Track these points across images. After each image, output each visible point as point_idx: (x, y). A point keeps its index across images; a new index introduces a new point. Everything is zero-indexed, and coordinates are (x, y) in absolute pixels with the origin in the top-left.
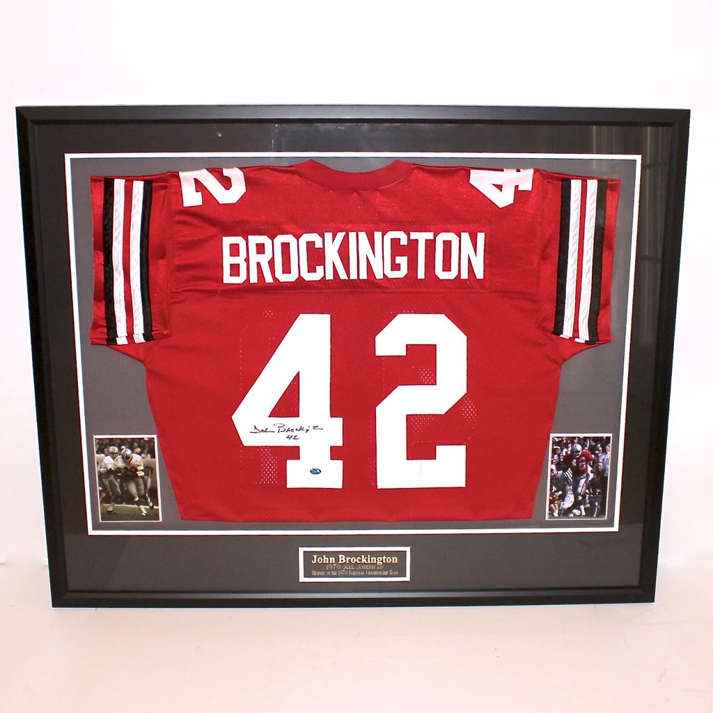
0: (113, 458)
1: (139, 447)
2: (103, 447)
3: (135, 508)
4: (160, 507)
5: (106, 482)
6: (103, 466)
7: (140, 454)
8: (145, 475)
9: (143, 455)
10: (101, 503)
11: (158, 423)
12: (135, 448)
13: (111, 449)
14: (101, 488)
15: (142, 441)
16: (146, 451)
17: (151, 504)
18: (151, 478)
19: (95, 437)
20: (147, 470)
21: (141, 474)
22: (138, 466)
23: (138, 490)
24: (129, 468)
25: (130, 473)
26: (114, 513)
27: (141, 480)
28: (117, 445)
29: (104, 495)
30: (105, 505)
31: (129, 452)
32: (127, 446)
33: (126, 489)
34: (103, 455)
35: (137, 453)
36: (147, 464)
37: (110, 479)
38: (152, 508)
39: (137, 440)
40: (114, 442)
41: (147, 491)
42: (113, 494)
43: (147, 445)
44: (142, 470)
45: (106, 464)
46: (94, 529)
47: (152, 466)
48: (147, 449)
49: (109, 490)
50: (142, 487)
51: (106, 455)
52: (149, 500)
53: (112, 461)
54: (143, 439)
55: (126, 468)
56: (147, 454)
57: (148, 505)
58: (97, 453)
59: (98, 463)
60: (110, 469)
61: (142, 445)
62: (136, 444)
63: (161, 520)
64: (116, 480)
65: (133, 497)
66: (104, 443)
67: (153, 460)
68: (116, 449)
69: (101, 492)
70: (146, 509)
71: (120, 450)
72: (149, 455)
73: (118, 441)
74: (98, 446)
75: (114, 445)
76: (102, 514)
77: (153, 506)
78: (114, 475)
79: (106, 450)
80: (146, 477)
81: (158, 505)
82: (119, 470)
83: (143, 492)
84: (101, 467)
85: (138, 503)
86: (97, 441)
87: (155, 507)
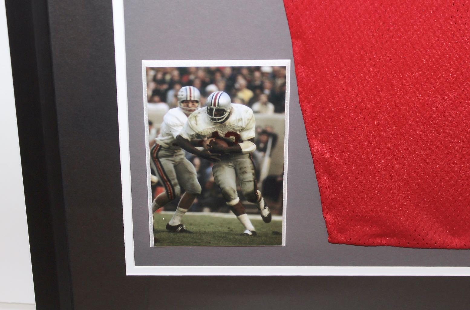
0: (188, 112)
1: (251, 86)
2: (165, 87)
3: (230, 222)
4: (283, 219)
5: (168, 164)
6: (163, 129)
7: (250, 103)
8: (259, 149)
9: (257, 106)
10: (155, 209)
11: (296, 35)
12: (239, 90)
13: (184, 92)
14: (155, 179)
15: (257, 74)
16: (264, 98)
17: (266, 212)
18: (270, 156)
19: (147, 63)
20: (264, 138)
21: (248, 147)
22: (243, 130)
23: (239, 181)
24: (222, 134)
25: (224, 145)
26: (183, 231)
27: (247, 163)
28: (198, 82)
29: (162, 192)
30: (163, 213)
31: (224, 99)
32: (222, 84)
33: (212, 179)
34: (162, 106)
35: (243, 102)
36: (263, 126)
37: (177, 159)
38: (267, 219)
39: (245, 72)
40: (192, 77)
41: (260, 185)
42: (182, 191)
43: (268, 84)
44: (252, 140)
45: (168, 126)
46: (138, 263)
47: (276, 130)
48: (267, 92)
49: (176, 181)
50: (249, 176)
51: (172, 106)
52: (262, 203)
53: (184, 118)
54: (258, 69)
55: (215, 135)
56: (265, 104)
57: (259, 213)
58: (151, 100)
59: (150, 123)
60: (180, 137)
61: (258, 83)
62: (241, 81)
63: (284, 243)
64: (191, 160)
65: (227, 197)
66: (168, 77)
67: (279, 116)
68: (195, 93)
69: (155, 187)
70: (253, 222)
71: (204, 93)
72: (271, 107)
73: (201, 74)
74: (153, 85)
75: (190, 83)
76: (156, 231)
77: (270, 216)
78: (188, 150)
79: (171, 94)
80: (260, 155)
81: (280, 213)
82: (198, 139)
83: (249, 187)
84: (158, 132)
85: (238, 210)
86: (152, 73)
87: (275, 218)
